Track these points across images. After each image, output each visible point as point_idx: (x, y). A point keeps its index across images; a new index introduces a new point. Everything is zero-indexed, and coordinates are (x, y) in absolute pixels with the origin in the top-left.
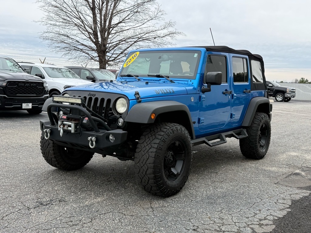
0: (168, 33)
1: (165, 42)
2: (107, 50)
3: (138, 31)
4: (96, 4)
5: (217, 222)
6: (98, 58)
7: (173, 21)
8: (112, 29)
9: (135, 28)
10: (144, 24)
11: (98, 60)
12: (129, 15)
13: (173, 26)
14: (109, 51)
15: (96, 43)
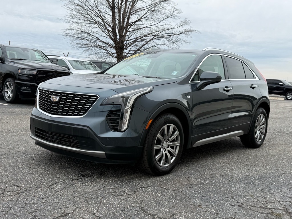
0: (184, 31)
1: (180, 40)
2: (124, 47)
3: (154, 29)
4: (116, 3)
5: (261, 200)
6: (116, 54)
7: (188, 20)
8: (130, 27)
9: (152, 26)
10: (160, 22)
11: (116, 56)
12: (146, 14)
13: (188, 24)
14: (127, 48)
15: (115, 40)
